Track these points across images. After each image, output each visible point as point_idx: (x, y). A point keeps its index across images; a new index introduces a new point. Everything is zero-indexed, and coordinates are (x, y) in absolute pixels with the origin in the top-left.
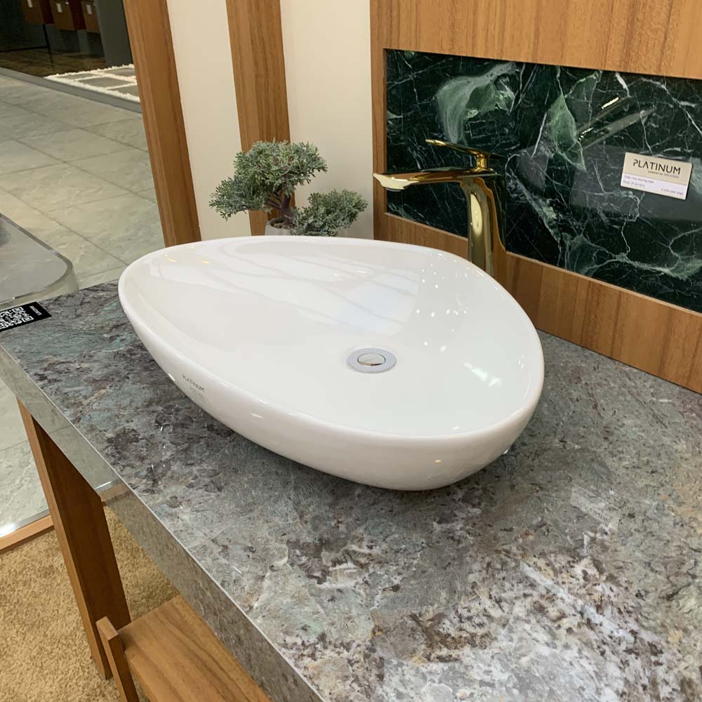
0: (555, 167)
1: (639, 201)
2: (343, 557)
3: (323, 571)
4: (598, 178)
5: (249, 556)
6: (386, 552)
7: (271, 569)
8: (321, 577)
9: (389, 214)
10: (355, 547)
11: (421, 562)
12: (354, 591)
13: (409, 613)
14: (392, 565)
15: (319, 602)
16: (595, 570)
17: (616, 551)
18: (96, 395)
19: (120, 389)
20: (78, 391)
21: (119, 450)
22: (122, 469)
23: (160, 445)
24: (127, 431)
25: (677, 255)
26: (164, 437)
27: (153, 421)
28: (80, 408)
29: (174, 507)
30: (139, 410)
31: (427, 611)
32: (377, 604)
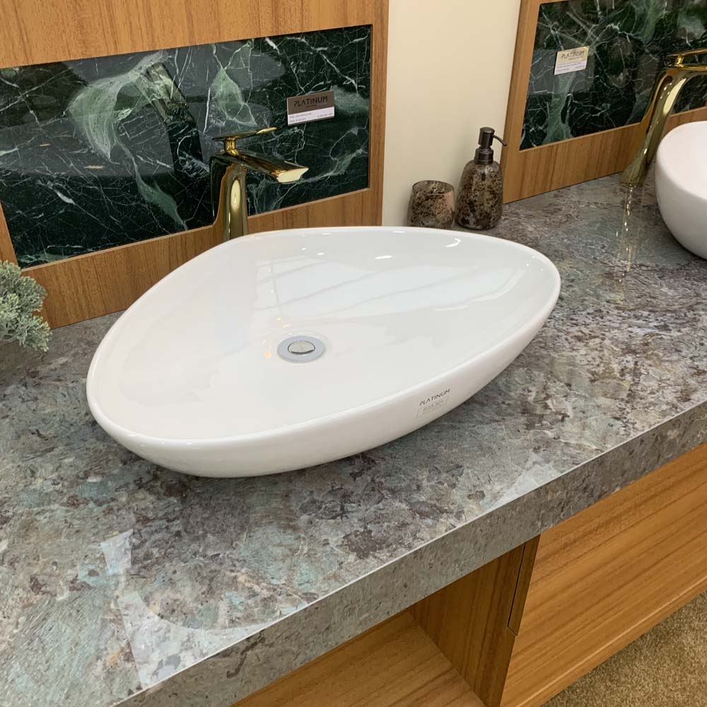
1: (303, 132)
3: (556, 414)
8: (562, 416)
18: (247, 585)
19: (245, 561)
20: (232, 607)
21: (384, 545)
22: (419, 540)
23: (379, 512)
24: (345, 543)
25: (336, 159)
26: (367, 510)
27: (332, 521)
28: (280, 598)
29: (484, 496)
30: (303, 535)
31: (586, 375)
32: (583, 394)
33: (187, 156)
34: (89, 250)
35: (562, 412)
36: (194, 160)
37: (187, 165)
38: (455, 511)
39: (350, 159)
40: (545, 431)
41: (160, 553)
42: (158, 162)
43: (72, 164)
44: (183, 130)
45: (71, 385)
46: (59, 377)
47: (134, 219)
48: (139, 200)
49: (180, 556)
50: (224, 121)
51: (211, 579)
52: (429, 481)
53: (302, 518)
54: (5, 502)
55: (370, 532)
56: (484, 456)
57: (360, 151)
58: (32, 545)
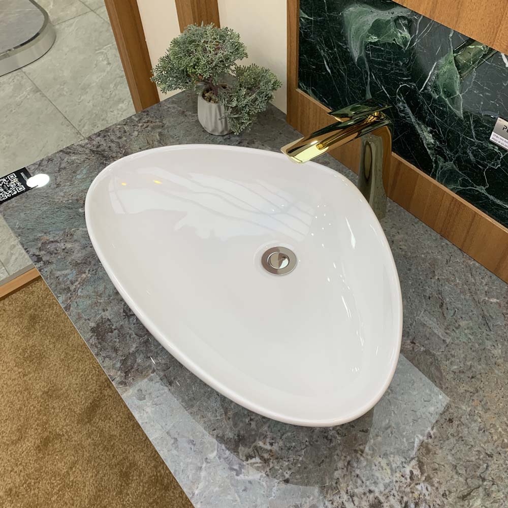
0: (438, 106)
1: (502, 156)
2: (253, 452)
3: (240, 464)
4: (472, 127)
5: (191, 449)
6: (282, 449)
7: (206, 461)
8: (238, 469)
9: (299, 91)
10: (261, 444)
11: (304, 459)
12: (259, 483)
13: (294, 504)
14: (285, 461)
15: (237, 492)
16: (419, 471)
17: (435, 454)
18: (79, 279)
19: (96, 274)
20: (66, 275)
21: (100, 341)
22: (103, 360)
23: (128, 336)
24: (104, 320)
26: (130, 328)
27: (122, 311)
28: (69, 294)
29: (141, 400)
30: (111, 298)
31: (305, 503)
32: (274, 495)
33: (403, 98)
35: (243, 470)
36: (406, 105)
37: (400, 105)
38: (127, 381)
40: (216, 452)
42: (383, 87)
43: (336, 49)
44: (405, 79)
50: (438, 95)
56: (183, 402)
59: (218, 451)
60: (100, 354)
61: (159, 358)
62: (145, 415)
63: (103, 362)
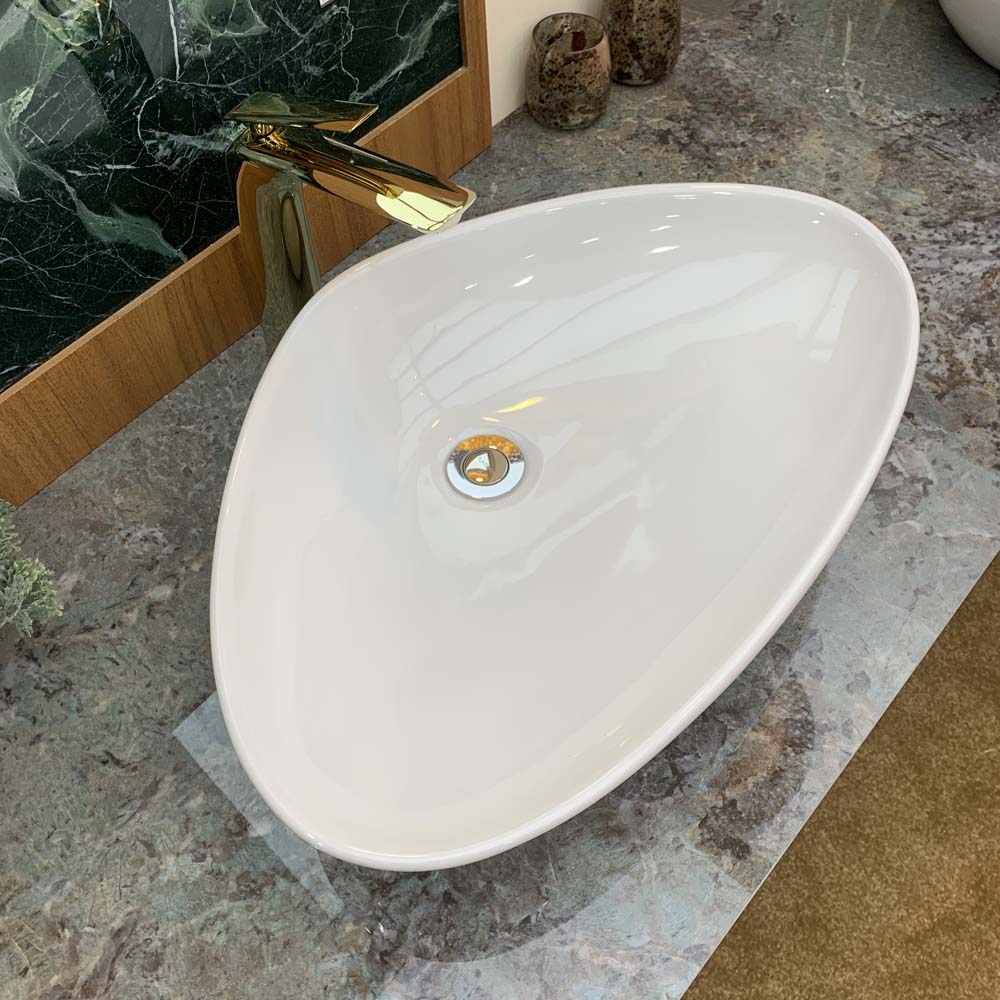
3: (912, 482)
4: (287, 23)
5: (921, 562)
7: (932, 533)
8: (921, 483)
12: (928, 450)
15: (958, 478)
22: (810, 795)
23: (732, 760)
24: (707, 836)
25: (406, 37)
26: (711, 762)
27: (669, 800)
28: (654, 969)
29: (868, 681)
30: (638, 841)
31: (928, 387)
32: (937, 428)
33: (158, 134)
34: (32, 366)
35: (920, 476)
36: (172, 137)
37: (163, 151)
38: (839, 724)
39: (430, 27)
40: (909, 522)
41: (439, 944)
42: (109, 166)
44: (138, 91)
45: (113, 634)
46: (82, 621)
47: (94, 283)
48: (93, 247)
49: (470, 941)
50: (207, 43)
51: (540, 968)
52: (779, 675)
53: (622, 807)
54: (135, 924)
55: (733, 803)
56: (840, 600)
57: (444, 7)
58: (226, 993)
59: (906, 520)
60: (798, 807)
61: (764, 672)
62: (895, 661)
63: (814, 793)
